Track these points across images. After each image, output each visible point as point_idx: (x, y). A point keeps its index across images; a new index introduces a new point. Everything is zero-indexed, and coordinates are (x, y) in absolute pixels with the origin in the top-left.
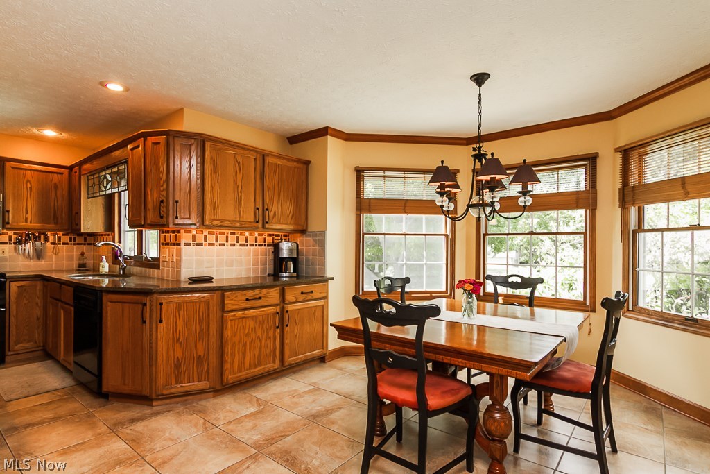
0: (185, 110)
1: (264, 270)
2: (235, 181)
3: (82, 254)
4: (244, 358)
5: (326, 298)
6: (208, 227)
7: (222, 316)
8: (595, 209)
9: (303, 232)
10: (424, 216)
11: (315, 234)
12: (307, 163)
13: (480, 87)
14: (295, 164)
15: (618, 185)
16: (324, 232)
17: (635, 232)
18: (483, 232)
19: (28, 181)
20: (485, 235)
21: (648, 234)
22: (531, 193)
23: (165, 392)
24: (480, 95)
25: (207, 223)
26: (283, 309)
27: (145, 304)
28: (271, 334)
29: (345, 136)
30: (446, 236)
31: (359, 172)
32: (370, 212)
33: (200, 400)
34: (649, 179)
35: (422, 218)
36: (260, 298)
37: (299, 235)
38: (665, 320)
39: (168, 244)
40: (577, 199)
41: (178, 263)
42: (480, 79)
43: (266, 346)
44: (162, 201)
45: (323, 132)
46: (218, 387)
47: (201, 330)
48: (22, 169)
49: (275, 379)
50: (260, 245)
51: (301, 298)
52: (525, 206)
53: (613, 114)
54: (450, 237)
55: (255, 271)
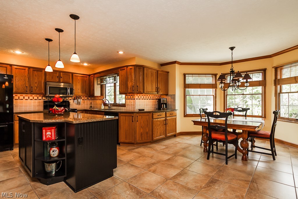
0: (136, 58)
1: (155, 107)
2: (151, 79)
3: (91, 103)
4: (157, 133)
5: (176, 116)
6: (145, 94)
7: (152, 120)
8: (266, 86)
9: (167, 95)
10: (206, 89)
11: (171, 95)
12: (168, 72)
13: (232, 50)
14: (165, 73)
15: (274, 78)
16: (175, 95)
17: (279, 94)
18: (226, 94)
19: (79, 80)
20: (227, 95)
21: (283, 94)
22: (241, 82)
23: (138, 142)
24: (232, 53)
25: (145, 92)
26: (166, 118)
27: (133, 116)
28: (163, 126)
29: (180, 64)
30: (213, 96)
31: (185, 75)
32: (189, 88)
33: (147, 145)
34: (284, 77)
35: (205, 90)
36: (161, 115)
37: (165, 96)
38: (289, 120)
39: (129, 99)
40: (259, 83)
41: (134, 105)
42: (232, 49)
43: (162, 130)
44: (133, 86)
45: (175, 62)
46: (152, 141)
47: (147, 124)
48: (78, 76)
49: (164, 140)
50: (154, 99)
51: (170, 115)
52: (239, 85)
53: (272, 56)
54: (215, 96)
55: (153, 107)
